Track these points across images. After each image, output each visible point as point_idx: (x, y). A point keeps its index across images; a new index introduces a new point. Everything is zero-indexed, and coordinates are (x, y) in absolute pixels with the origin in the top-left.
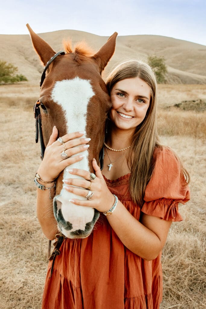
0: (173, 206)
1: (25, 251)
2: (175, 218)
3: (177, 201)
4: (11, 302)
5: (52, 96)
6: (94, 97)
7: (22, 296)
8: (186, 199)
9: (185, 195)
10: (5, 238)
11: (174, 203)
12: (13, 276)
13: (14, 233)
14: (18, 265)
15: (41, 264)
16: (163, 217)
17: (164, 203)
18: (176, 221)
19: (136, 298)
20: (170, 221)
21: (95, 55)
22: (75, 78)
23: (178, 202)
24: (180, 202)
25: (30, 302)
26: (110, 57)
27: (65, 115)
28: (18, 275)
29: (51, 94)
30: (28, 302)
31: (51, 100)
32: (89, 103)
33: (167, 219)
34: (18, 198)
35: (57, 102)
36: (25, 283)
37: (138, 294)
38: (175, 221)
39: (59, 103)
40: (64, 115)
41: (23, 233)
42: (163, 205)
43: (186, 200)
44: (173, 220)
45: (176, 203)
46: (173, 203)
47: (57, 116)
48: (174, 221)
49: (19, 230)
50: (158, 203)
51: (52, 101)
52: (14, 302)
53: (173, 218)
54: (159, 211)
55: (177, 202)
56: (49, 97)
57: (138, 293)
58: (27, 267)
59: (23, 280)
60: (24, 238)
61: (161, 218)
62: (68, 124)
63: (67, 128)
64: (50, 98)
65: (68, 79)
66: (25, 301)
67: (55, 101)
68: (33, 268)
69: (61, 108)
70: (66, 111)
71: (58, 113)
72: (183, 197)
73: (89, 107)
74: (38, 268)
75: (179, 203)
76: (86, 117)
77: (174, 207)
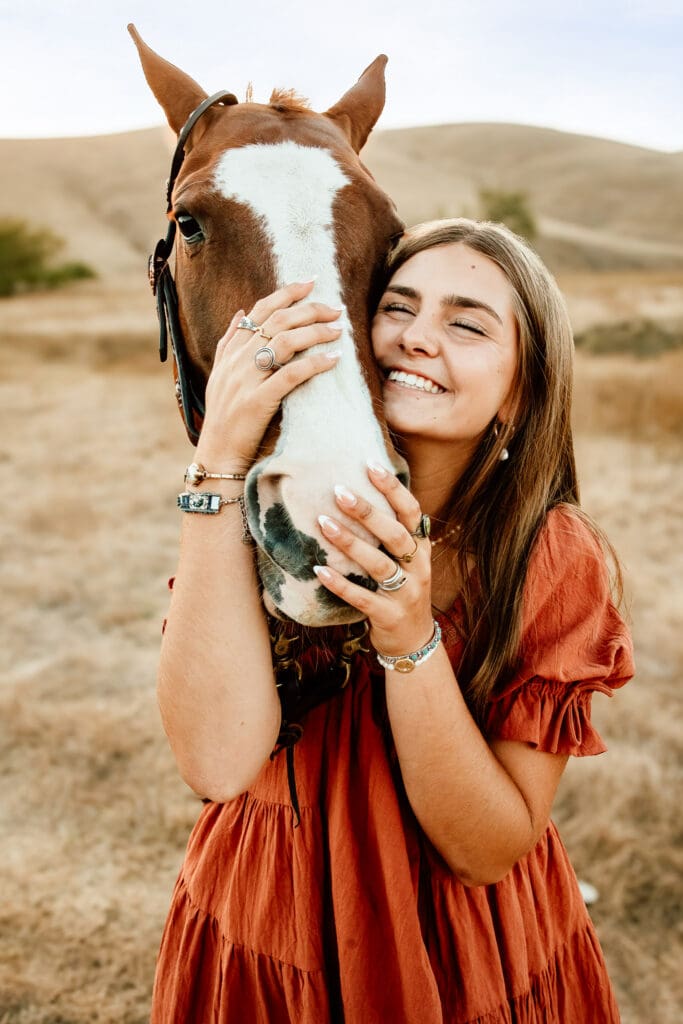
0: (572, 701)
1: (110, 815)
2: (579, 743)
3: (588, 686)
4: (70, 974)
5: (217, 181)
6: (347, 187)
7: (103, 955)
8: (620, 676)
9: (613, 660)
10: (43, 774)
11: (578, 691)
12: (76, 892)
13: (72, 760)
14: (89, 857)
15: (162, 854)
16: (537, 738)
17: (540, 694)
18: (583, 755)
19: (485, 1019)
20: (562, 756)
21: (330, 110)
22: (284, 143)
23: (591, 687)
24: (598, 690)
25: (131, 969)
26: (373, 124)
27: (265, 225)
28: (88, 890)
29: (213, 176)
30: (123, 970)
31: (214, 191)
32: (336, 200)
33: (555, 748)
34: (81, 648)
35: (234, 198)
36: (113, 914)
37: (491, 1005)
38: (582, 752)
39: (240, 200)
40: (261, 227)
41: (102, 758)
42: (536, 699)
43: (616, 680)
44: (574, 750)
45: (583, 693)
46: (573, 691)
47: (236, 236)
48: (578, 755)
49: (86, 749)
50: (520, 695)
51: (218, 195)
52: (82, 972)
53: (573, 744)
54: (521, 718)
55: (585, 688)
56: (208, 183)
57: (490, 1000)
58: (116, 863)
59: (105, 904)
60: (102, 774)
61: (532, 745)
62: (275, 250)
63: (273, 260)
64: (211, 187)
65: (263, 143)
66: (114, 968)
67: (227, 194)
68: (135, 866)
69: (249, 211)
70: (267, 216)
71: (240, 227)
72: (606, 671)
73: (338, 210)
74: (150, 868)
75: (592, 691)
76: (331, 232)
77: (575, 702)
